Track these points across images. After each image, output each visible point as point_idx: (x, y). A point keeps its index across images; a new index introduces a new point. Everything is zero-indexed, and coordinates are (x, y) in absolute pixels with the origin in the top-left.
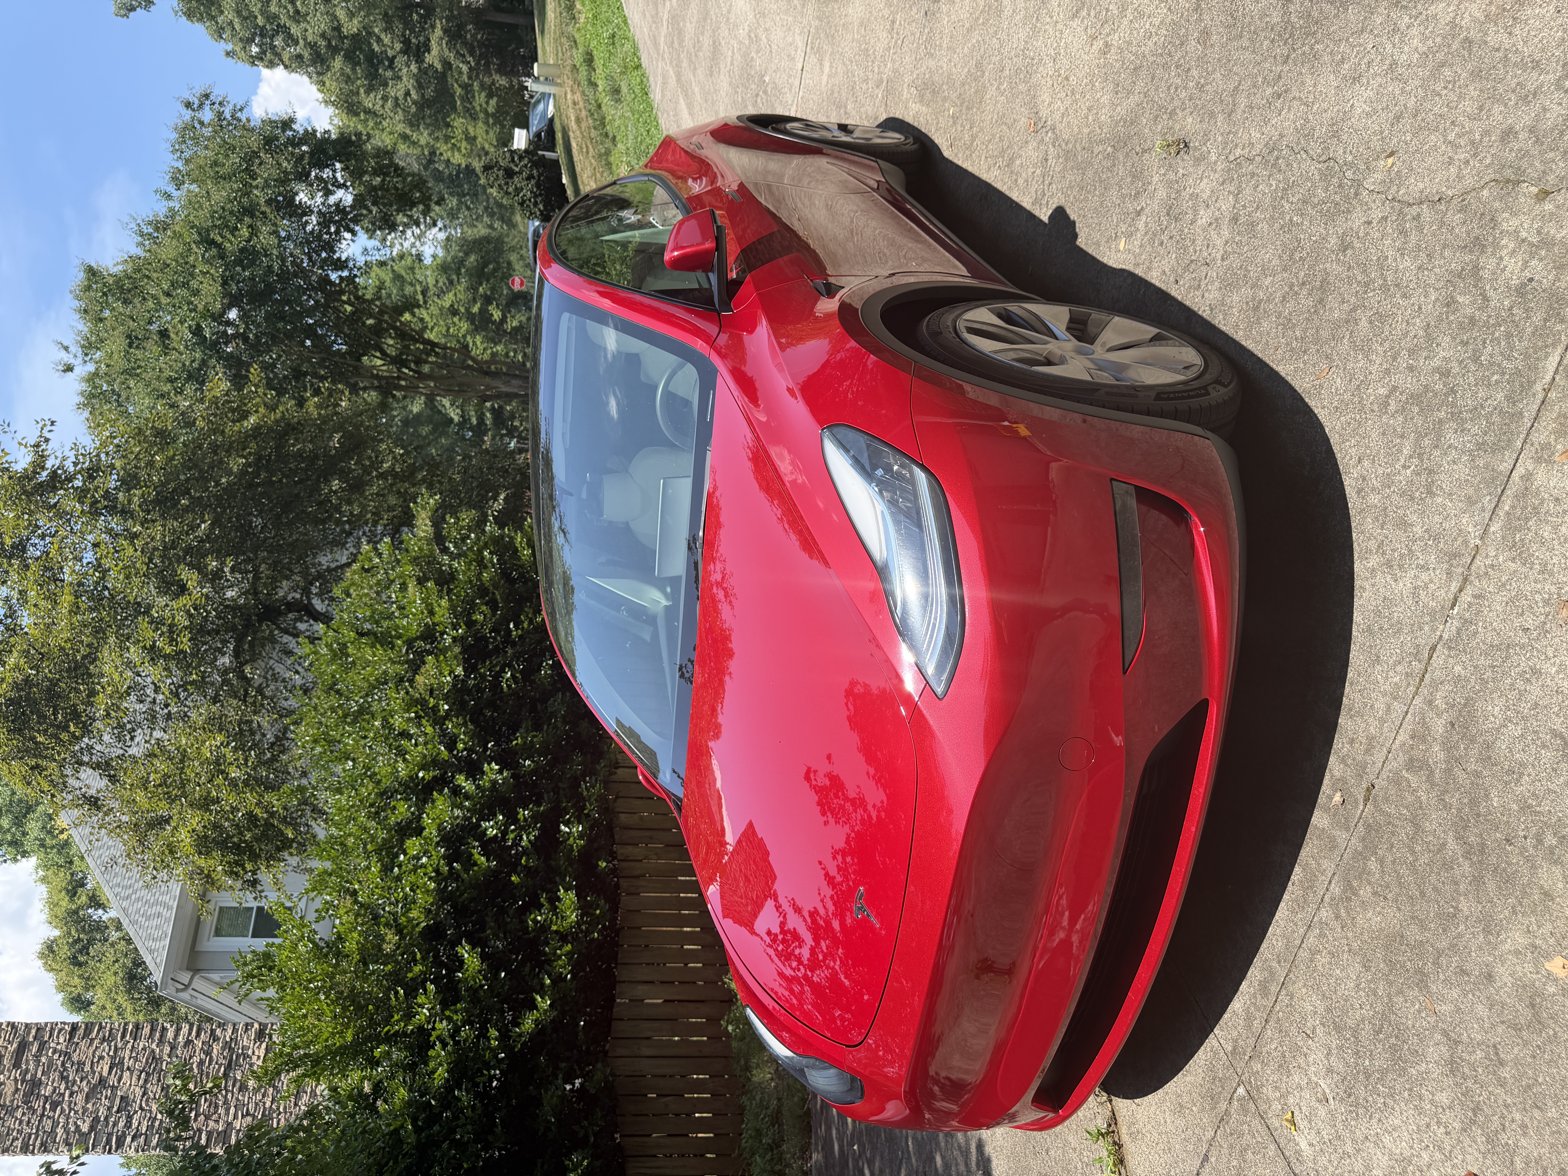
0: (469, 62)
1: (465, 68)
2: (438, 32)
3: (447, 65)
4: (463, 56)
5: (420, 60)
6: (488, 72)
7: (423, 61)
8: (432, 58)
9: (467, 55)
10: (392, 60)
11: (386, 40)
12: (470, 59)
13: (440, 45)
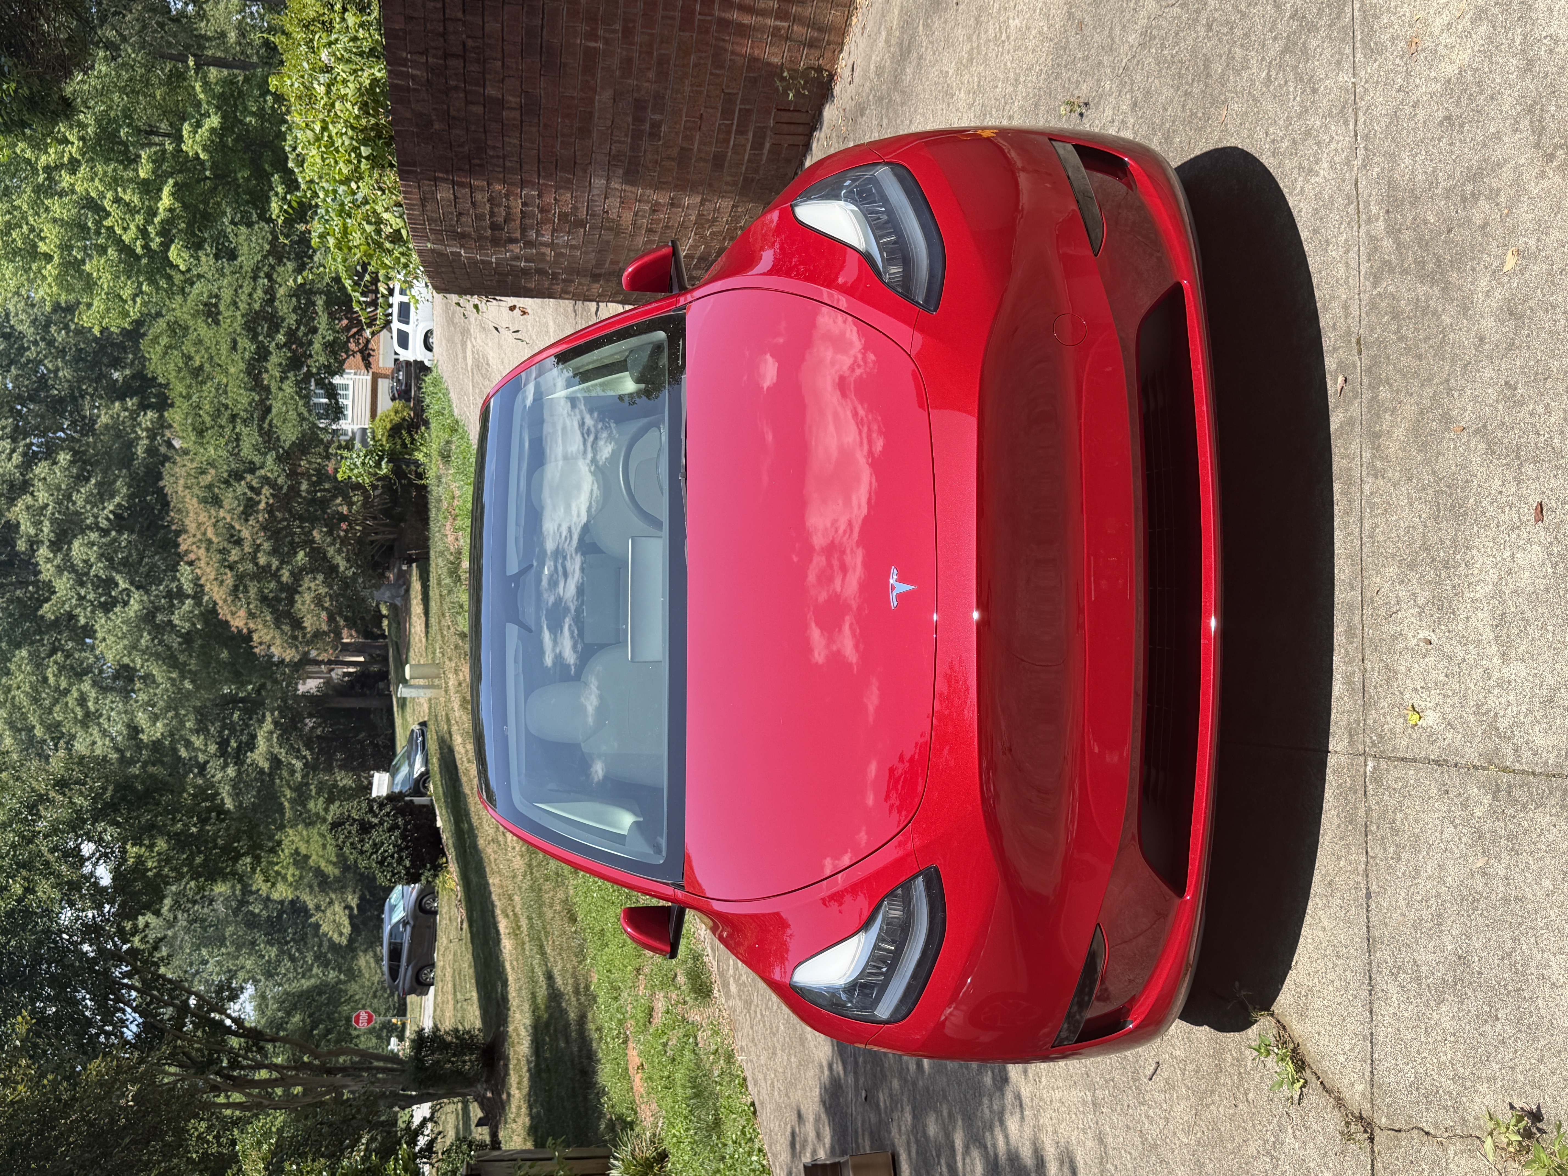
0: (305, 757)
1: (298, 765)
2: (268, 725)
3: (276, 762)
4: (299, 751)
5: (239, 761)
6: (329, 770)
7: (243, 762)
8: (259, 756)
9: (303, 749)
10: (202, 767)
11: (197, 741)
12: (307, 753)
13: (269, 740)
